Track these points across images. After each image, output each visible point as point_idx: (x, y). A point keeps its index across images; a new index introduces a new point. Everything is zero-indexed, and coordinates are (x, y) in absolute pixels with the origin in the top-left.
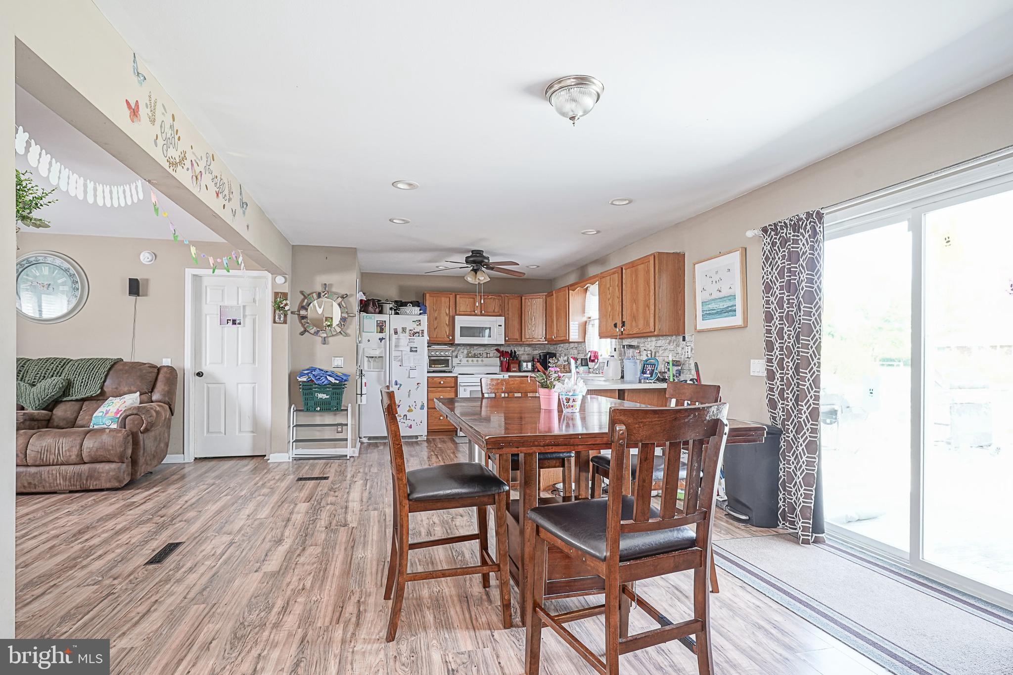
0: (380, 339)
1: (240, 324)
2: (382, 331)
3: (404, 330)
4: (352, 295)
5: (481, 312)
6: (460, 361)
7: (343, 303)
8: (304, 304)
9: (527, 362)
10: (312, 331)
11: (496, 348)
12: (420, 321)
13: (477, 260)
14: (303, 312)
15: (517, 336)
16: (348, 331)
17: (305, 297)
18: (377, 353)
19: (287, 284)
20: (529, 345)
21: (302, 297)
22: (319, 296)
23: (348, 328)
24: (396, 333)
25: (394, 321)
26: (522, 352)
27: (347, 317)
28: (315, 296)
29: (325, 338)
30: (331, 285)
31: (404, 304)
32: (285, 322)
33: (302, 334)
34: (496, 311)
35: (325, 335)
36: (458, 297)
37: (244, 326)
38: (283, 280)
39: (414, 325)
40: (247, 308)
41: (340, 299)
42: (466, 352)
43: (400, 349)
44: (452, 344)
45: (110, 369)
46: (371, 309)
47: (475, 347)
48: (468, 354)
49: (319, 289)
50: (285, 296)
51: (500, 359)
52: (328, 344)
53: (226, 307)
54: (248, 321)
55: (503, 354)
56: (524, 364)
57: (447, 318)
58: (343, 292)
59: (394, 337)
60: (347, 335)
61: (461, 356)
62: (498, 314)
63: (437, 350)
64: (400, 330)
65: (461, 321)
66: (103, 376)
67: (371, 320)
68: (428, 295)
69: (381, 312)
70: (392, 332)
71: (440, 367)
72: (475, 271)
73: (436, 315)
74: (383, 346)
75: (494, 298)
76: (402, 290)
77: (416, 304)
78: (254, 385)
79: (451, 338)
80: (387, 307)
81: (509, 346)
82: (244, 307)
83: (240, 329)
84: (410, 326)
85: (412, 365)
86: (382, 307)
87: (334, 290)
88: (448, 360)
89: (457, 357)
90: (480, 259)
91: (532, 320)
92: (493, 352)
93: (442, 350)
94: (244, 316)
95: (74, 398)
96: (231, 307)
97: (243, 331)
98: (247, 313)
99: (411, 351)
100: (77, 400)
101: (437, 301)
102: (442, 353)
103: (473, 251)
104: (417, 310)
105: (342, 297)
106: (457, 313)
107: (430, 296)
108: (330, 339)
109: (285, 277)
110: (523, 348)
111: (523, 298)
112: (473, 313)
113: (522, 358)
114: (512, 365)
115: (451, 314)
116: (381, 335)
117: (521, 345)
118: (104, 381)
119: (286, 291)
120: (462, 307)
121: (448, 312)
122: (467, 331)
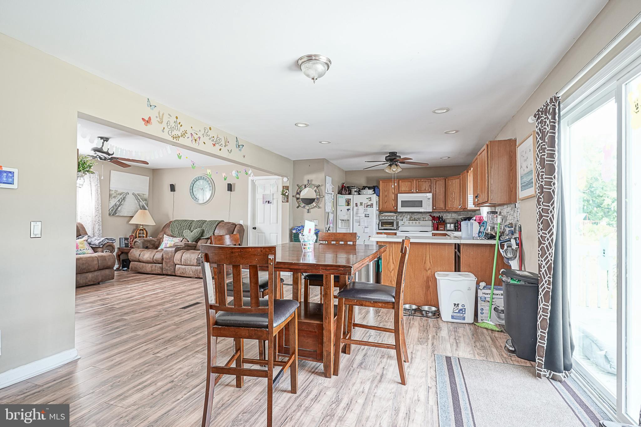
0: (347, 209)
1: (271, 203)
2: (348, 205)
3: (361, 204)
4: (322, 185)
5: (416, 191)
6: (404, 223)
7: (317, 190)
8: (298, 191)
9: (451, 223)
10: (302, 206)
11: (430, 214)
12: (371, 198)
13: (393, 158)
14: (298, 196)
15: (442, 206)
16: (320, 206)
17: (299, 188)
18: (345, 218)
19: (289, 181)
20: (455, 212)
21: (298, 188)
22: (305, 187)
23: (320, 204)
24: (357, 206)
25: (355, 198)
26: (448, 217)
27: (319, 197)
28: (303, 186)
29: (308, 209)
30: (312, 180)
31: (364, 188)
32: (287, 201)
33: (298, 207)
34: (427, 189)
35: (308, 208)
36: (400, 181)
37: (273, 204)
38: (287, 179)
39: (368, 201)
40: (274, 195)
41: (316, 188)
42: (409, 217)
43: (359, 215)
44: (396, 212)
45: (217, 225)
46: (343, 192)
47: (415, 214)
48: (410, 218)
49: (306, 183)
50: (287, 188)
51: (432, 222)
52: (310, 213)
53: (266, 195)
54: (275, 201)
55: (434, 218)
56: (448, 225)
57: (393, 196)
58: (317, 184)
59: (355, 208)
60: (319, 208)
61: (405, 219)
62: (428, 191)
63: (386, 216)
64: (359, 204)
65: (402, 197)
66: (214, 228)
67: (342, 199)
68: (381, 182)
69: (350, 194)
70: (355, 205)
71: (388, 227)
72: (390, 165)
73: (386, 194)
74: (349, 214)
75: (425, 181)
76: (368, 179)
77: (375, 188)
78: (276, 234)
79: (395, 208)
80: (353, 190)
81: (436, 212)
82: (273, 194)
83: (271, 206)
84: (365, 201)
85: (366, 225)
86: (351, 190)
87: (313, 183)
88: (393, 222)
89: (402, 220)
90: (394, 157)
91: (452, 194)
92: (428, 217)
93: (389, 216)
94: (273, 199)
95: (205, 238)
96: (268, 195)
97: (273, 206)
98: (274, 197)
99: (366, 216)
100: (205, 239)
101: (386, 185)
102: (386, 218)
103: (390, 153)
104: (371, 191)
105: (317, 187)
106: (400, 192)
107: (382, 182)
108: (311, 210)
109: (288, 178)
110: (450, 214)
111: (447, 179)
112: (411, 192)
113: (448, 221)
114: (439, 226)
115: (396, 193)
116: (348, 207)
117: (445, 212)
118: (215, 231)
119: (288, 185)
120: (403, 189)
121: (393, 192)
122: (405, 204)
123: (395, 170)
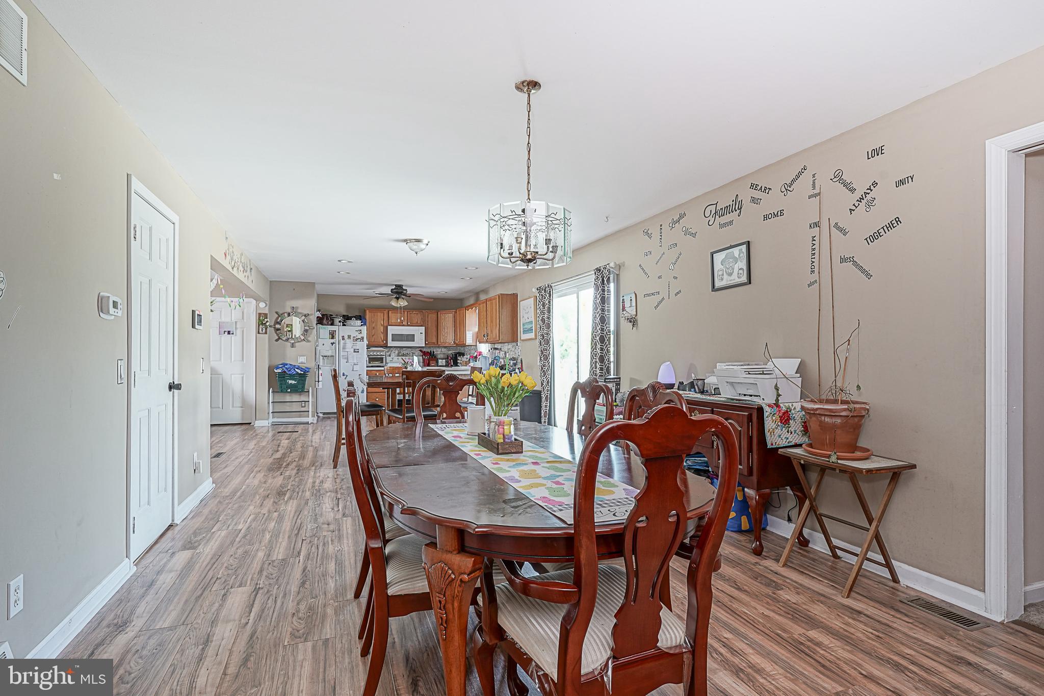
0: (331, 343)
1: (233, 334)
2: (333, 337)
3: (349, 337)
4: (312, 315)
5: (407, 323)
6: (393, 359)
7: (306, 320)
8: (279, 320)
9: (442, 359)
10: (284, 339)
11: (420, 349)
12: (361, 330)
13: (399, 291)
14: (278, 326)
15: (434, 340)
16: (309, 339)
17: (279, 316)
18: (329, 353)
19: (267, 307)
20: (445, 347)
21: (277, 316)
22: (289, 315)
23: (309, 336)
24: (343, 339)
25: (341, 331)
26: (438, 352)
27: (308, 328)
28: (286, 315)
29: (293, 343)
30: (297, 308)
31: (349, 318)
32: (266, 333)
33: (277, 340)
34: (419, 322)
35: (293, 341)
36: (390, 312)
37: (236, 335)
38: (264, 305)
39: (357, 333)
40: (238, 324)
41: (303, 317)
42: (397, 352)
43: (347, 350)
44: (386, 346)
46: (325, 321)
47: (404, 349)
48: (398, 354)
49: (289, 310)
50: (266, 315)
51: (423, 358)
52: (295, 347)
53: (224, 322)
54: (239, 332)
55: (424, 353)
56: (440, 361)
57: (382, 328)
58: (306, 312)
59: (342, 342)
60: (308, 341)
61: (393, 355)
62: (420, 325)
63: (374, 351)
64: (346, 337)
65: (392, 330)
67: (325, 330)
68: (367, 311)
69: (332, 324)
70: (341, 338)
71: (377, 364)
72: (397, 298)
73: (374, 325)
74: (334, 348)
75: (417, 314)
76: (348, 307)
77: (359, 318)
78: (242, 375)
79: (385, 342)
80: (337, 321)
81: (430, 347)
82: (236, 322)
83: (233, 338)
84: (354, 334)
85: (355, 361)
86: (333, 320)
87: (299, 311)
88: (383, 358)
89: (390, 356)
90: (401, 291)
91: (445, 329)
92: (418, 352)
93: (378, 351)
94: (236, 328)
96: (227, 322)
97: (235, 339)
98: (238, 326)
99: (355, 352)
101: (374, 315)
102: (378, 353)
103: (396, 285)
104: (359, 322)
105: (305, 316)
106: (390, 323)
107: (369, 312)
108: (297, 344)
109: (266, 303)
110: (440, 349)
111: (439, 313)
112: (401, 324)
113: (439, 357)
114: (431, 362)
115: (385, 325)
116: (332, 341)
117: (435, 347)
119: (267, 312)
120: (393, 320)
121: (382, 324)
122: (396, 337)
123: (403, 303)
